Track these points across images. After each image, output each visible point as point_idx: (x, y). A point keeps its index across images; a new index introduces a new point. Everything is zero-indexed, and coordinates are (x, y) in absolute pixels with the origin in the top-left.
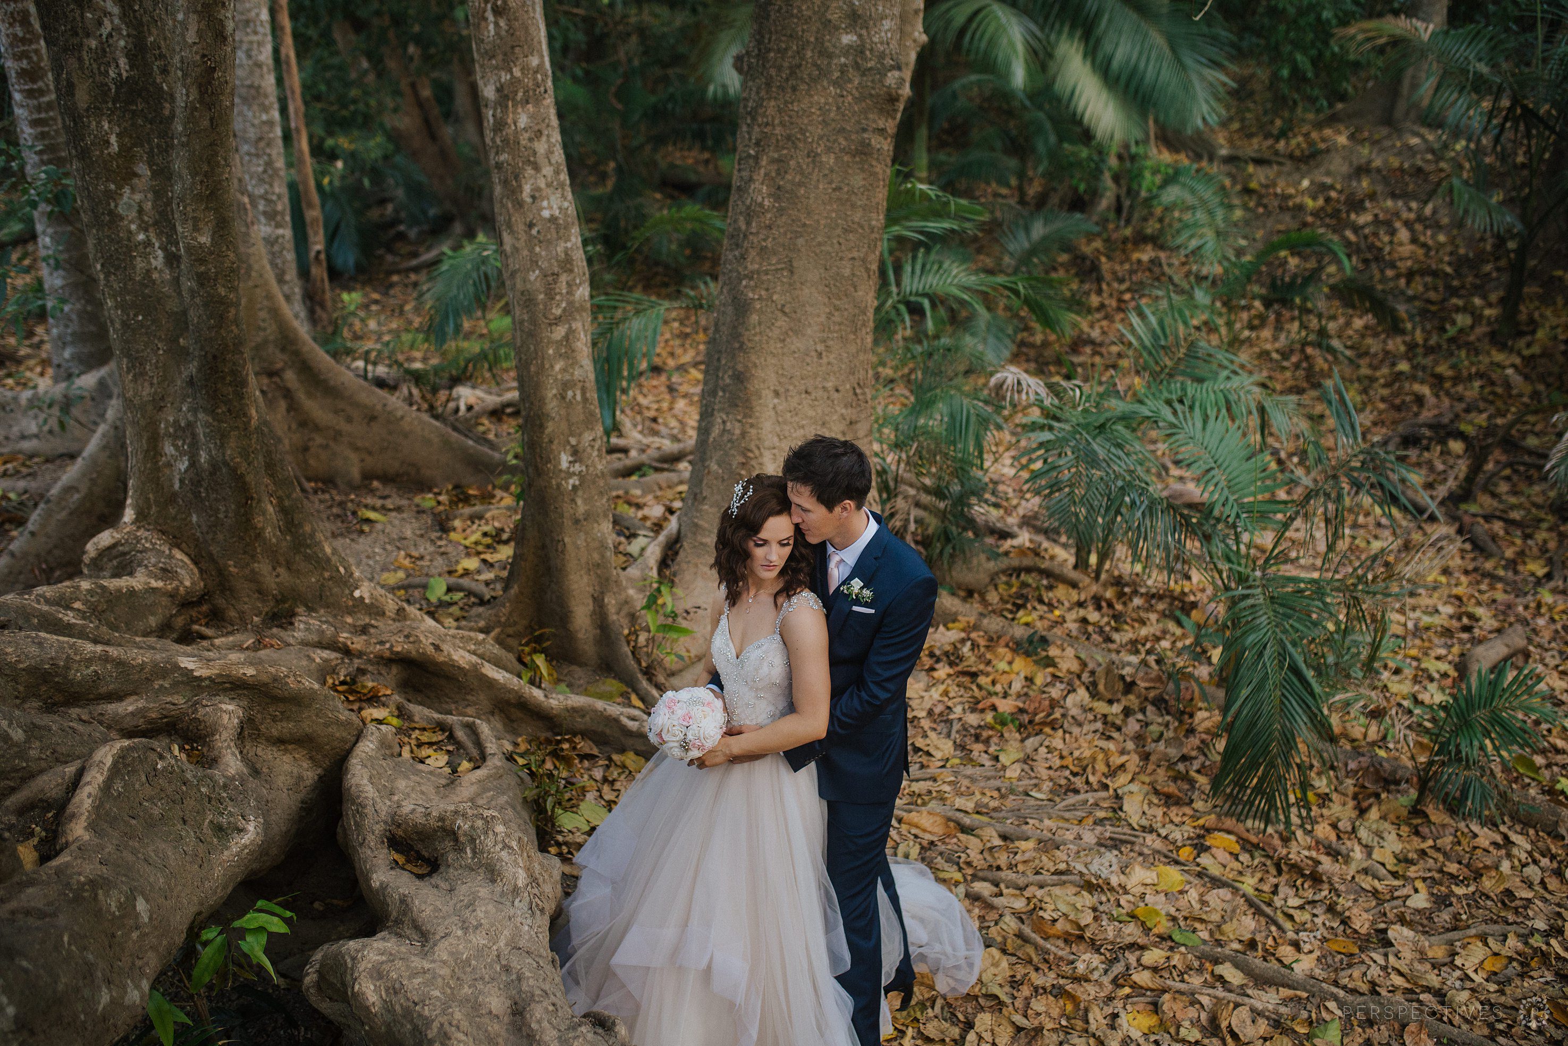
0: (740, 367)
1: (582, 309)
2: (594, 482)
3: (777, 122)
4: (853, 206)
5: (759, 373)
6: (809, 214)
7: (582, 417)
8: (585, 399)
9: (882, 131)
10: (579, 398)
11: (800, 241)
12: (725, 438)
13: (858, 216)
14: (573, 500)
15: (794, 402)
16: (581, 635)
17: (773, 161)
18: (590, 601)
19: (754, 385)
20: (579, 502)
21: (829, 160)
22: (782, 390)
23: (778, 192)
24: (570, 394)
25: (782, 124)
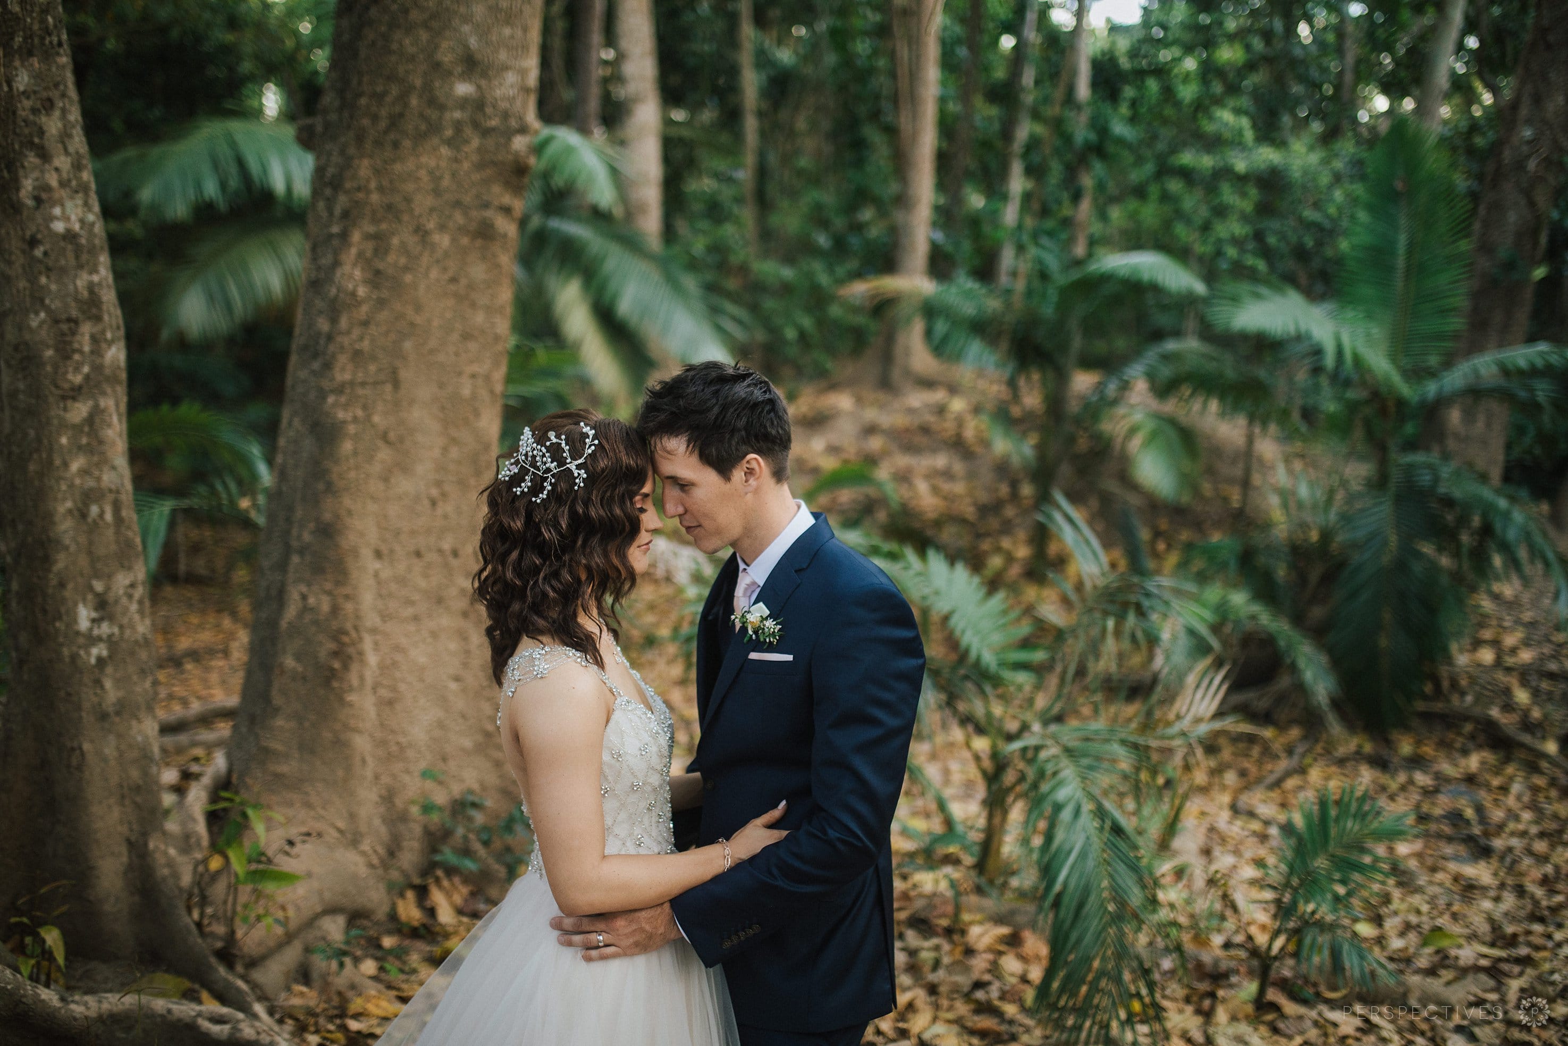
0: (327, 516)
1: (113, 380)
2: (132, 653)
3: (373, 185)
4: (473, 305)
5: (356, 523)
6: (418, 308)
7: (113, 548)
8: (119, 520)
9: (507, 210)
10: (109, 517)
11: (408, 345)
12: (308, 618)
13: (480, 318)
14: (98, 683)
15: (401, 568)
16: (107, 907)
17: (368, 237)
18: (124, 849)
19: (349, 540)
20: (108, 684)
21: (443, 241)
22: (385, 550)
23: (376, 278)
24: (94, 510)
25: (381, 189)
